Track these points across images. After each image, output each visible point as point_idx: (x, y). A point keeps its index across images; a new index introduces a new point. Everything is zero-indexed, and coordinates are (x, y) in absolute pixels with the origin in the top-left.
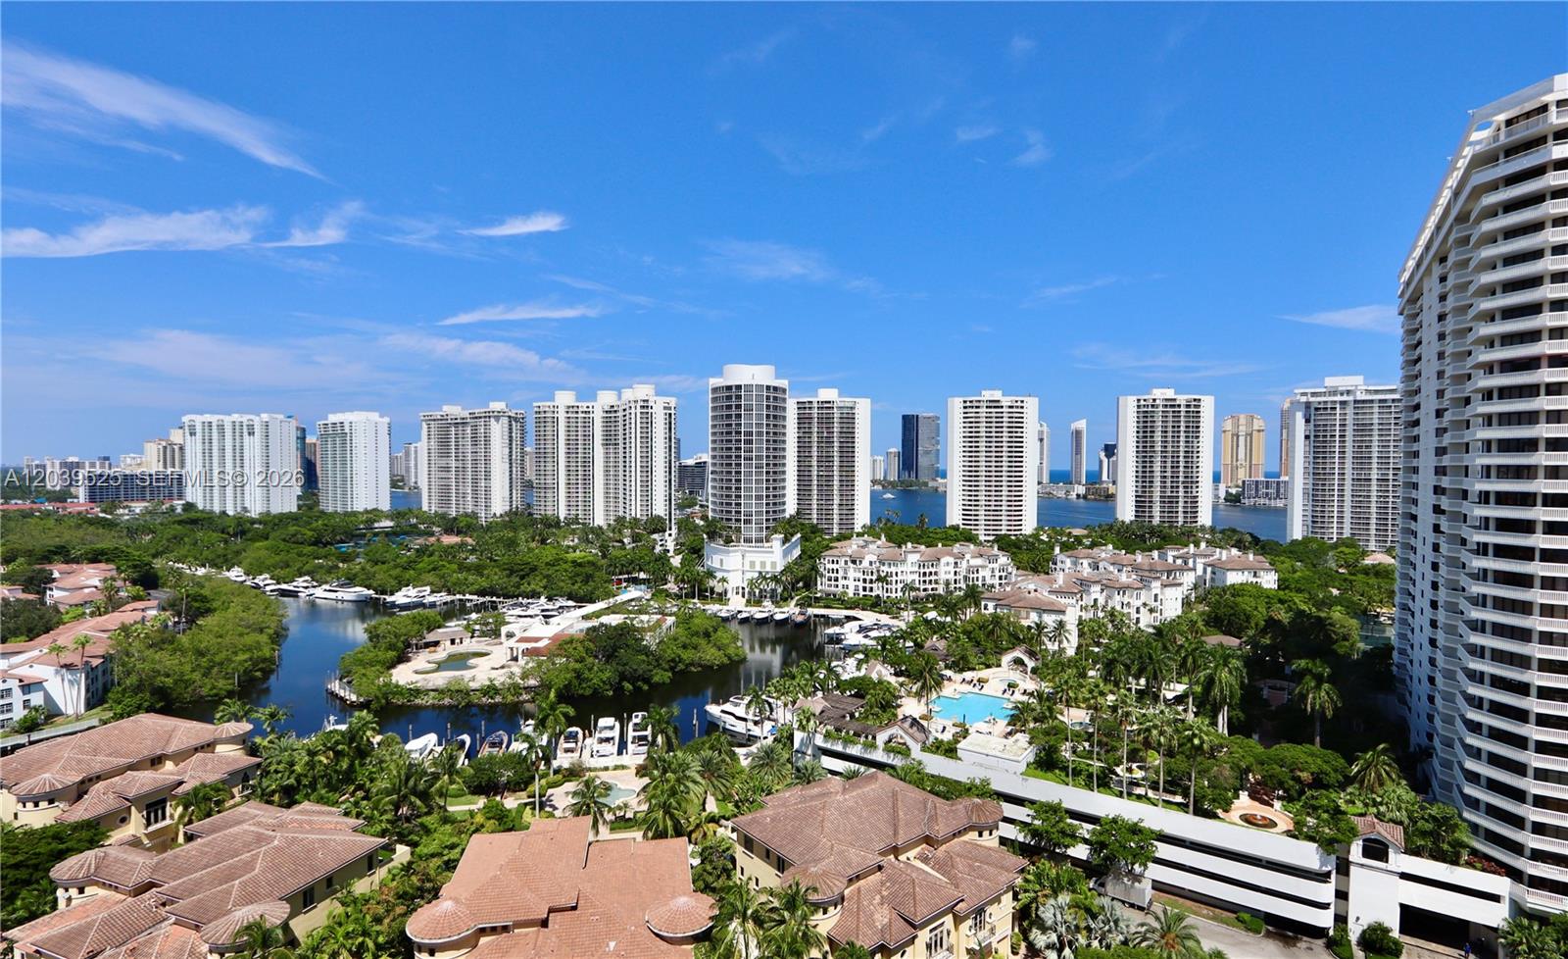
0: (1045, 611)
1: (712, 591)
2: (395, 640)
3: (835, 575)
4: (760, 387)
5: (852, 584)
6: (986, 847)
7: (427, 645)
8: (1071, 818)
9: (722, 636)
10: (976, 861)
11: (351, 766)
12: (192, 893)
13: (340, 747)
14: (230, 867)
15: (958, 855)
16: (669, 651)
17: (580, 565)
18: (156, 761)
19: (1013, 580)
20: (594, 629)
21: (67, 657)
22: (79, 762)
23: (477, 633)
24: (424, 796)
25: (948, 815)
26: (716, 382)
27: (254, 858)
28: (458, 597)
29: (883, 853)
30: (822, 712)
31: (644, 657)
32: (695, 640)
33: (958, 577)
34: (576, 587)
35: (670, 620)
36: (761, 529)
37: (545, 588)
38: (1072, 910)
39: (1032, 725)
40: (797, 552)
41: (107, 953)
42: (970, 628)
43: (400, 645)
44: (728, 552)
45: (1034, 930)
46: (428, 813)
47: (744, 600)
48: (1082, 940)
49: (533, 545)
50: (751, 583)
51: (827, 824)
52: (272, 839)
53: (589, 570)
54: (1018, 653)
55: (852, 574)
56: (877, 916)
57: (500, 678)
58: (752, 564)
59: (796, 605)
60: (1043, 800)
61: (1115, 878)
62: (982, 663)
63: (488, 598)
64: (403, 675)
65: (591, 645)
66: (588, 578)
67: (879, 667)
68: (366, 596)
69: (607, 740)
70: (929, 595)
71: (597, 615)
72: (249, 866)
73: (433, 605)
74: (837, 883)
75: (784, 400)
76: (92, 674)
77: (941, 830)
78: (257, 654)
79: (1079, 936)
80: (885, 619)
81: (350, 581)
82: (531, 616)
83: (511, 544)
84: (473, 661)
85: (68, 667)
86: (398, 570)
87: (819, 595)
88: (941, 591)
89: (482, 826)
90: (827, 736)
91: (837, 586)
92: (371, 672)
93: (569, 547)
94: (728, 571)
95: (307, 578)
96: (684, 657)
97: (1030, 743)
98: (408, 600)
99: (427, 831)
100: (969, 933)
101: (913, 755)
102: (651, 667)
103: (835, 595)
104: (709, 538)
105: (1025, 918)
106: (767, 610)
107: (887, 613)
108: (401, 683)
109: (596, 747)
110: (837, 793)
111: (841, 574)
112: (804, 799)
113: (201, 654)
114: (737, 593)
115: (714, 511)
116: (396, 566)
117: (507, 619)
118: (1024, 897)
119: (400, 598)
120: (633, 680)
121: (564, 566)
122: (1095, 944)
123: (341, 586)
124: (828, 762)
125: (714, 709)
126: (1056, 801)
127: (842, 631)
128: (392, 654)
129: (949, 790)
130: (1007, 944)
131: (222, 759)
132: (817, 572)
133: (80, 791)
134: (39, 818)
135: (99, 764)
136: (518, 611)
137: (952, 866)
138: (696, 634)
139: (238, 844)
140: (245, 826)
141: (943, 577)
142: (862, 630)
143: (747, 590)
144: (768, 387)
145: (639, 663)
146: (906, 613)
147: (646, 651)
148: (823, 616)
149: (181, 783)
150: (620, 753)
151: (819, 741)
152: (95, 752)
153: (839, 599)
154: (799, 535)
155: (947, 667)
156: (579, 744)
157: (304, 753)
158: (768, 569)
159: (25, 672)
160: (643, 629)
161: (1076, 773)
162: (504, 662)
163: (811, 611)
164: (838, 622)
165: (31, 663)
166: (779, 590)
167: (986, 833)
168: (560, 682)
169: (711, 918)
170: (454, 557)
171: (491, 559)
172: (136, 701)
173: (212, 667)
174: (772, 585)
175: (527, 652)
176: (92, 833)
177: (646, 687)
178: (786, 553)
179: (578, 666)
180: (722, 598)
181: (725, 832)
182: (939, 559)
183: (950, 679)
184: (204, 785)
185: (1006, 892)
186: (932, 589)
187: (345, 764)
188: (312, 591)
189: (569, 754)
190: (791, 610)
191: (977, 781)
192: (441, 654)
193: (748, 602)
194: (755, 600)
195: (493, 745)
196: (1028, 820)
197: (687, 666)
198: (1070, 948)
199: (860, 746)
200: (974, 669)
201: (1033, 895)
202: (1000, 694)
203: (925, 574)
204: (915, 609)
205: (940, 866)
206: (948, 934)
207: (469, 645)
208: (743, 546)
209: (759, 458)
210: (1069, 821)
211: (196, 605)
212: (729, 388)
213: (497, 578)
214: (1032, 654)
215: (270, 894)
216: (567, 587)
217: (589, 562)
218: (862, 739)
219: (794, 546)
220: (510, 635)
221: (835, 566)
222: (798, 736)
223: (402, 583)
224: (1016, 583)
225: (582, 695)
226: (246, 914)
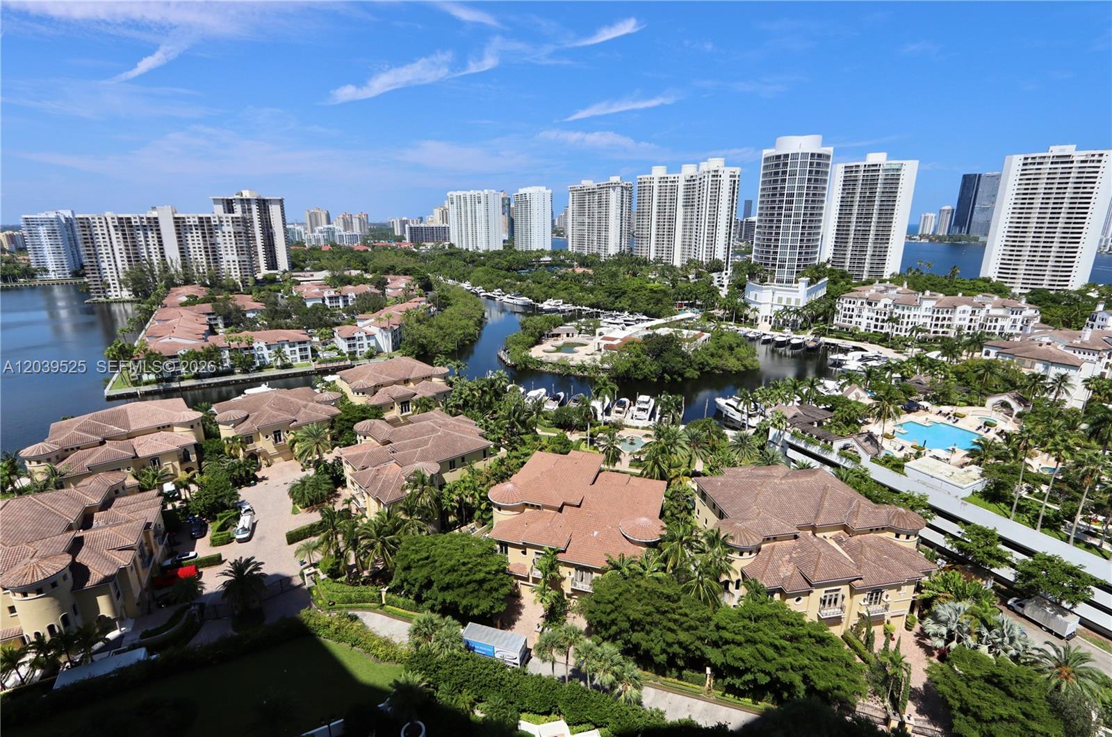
0: (1053, 364)
1: (746, 317)
2: (534, 331)
3: (850, 313)
4: (805, 155)
5: (864, 322)
6: (899, 547)
7: (553, 336)
8: (1004, 544)
9: (742, 351)
10: (886, 554)
11: (491, 398)
12: (402, 450)
13: (485, 389)
14: (419, 441)
15: (870, 546)
16: (699, 357)
17: (655, 292)
18: (406, 382)
19: (1029, 332)
20: (649, 336)
21: (385, 324)
22: (375, 376)
23: (583, 331)
24: (523, 423)
25: (868, 514)
26: (768, 152)
27: (429, 440)
28: (578, 307)
29: (800, 528)
30: (795, 416)
31: (680, 359)
32: (720, 351)
33: (973, 324)
34: (650, 307)
35: (707, 335)
36: (792, 273)
37: (630, 306)
38: (967, 616)
39: (993, 461)
40: (822, 292)
41: (369, 468)
42: (962, 369)
43: (537, 334)
44: (762, 289)
45: (928, 619)
46: (527, 433)
47: (770, 326)
48: (971, 641)
49: (627, 276)
50: (777, 314)
51: (761, 497)
52: (437, 431)
53: (659, 296)
54: (1006, 398)
55: (866, 313)
56: (783, 569)
57: (588, 361)
58: (780, 299)
59: (812, 334)
60: (978, 523)
61: (1037, 604)
62: (964, 401)
63: (595, 310)
64: (537, 352)
65: (646, 347)
66: (659, 301)
67: (858, 390)
68: (528, 303)
69: (644, 410)
70: (939, 337)
71: (658, 327)
72: (426, 442)
73: (563, 311)
74: (754, 538)
75: (827, 165)
76: (394, 333)
77: (857, 524)
78: (467, 331)
79: (969, 638)
80: (889, 354)
81: (521, 294)
82: (618, 324)
83: (614, 275)
84: (576, 348)
85: (384, 328)
86: (546, 289)
87: (834, 328)
88: (952, 334)
89: (546, 447)
90: (794, 435)
91: (851, 322)
92: (518, 348)
93: (650, 279)
94: (760, 304)
95: (500, 290)
96: (711, 363)
97: (982, 476)
98: (550, 307)
99: (524, 443)
100: (863, 603)
101: (862, 464)
102: (685, 366)
103: (847, 329)
104: (749, 278)
105: (923, 607)
106: (786, 335)
107: (892, 348)
108: (534, 356)
109: (636, 413)
110: (777, 477)
111: (856, 312)
112: (751, 476)
113: (441, 328)
114: (766, 321)
115: (756, 257)
116: (545, 286)
117: (602, 324)
118: (927, 594)
119: (547, 305)
120: (671, 373)
121: (645, 292)
122: (984, 649)
123: (516, 296)
124: (791, 453)
125: (721, 402)
126: (991, 528)
127: (845, 358)
128: (531, 339)
129: (879, 494)
130: (902, 621)
131: (434, 385)
132: (834, 309)
133: (374, 390)
134: (358, 400)
135: (383, 378)
136: (609, 320)
137: (861, 553)
138: (722, 347)
139: (424, 430)
140: (429, 422)
141: (956, 322)
142: (863, 359)
143: (773, 319)
144: (813, 155)
145: (677, 363)
146: (910, 350)
147: (684, 355)
148: (833, 344)
149: (415, 394)
150: (650, 420)
151: (787, 437)
152: (381, 373)
153: (850, 333)
154: (826, 279)
155: (926, 399)
156: (626, 409)
157: (467, 389)
158: (793, 304)
159: (367, 329)
160: (684, 340)
161: (1020, 509)
162: (593, 351)
163: (823, 340)
164: (845, 351)
165: (370, 325)
166: (800, 321)
167: (903, 537)
168: (621, 369)
169: (661, 536)
170: (580, 282)
171: (600, 284)
172: (411, 350)
173: (445, 336)
174: (794, 317)
175: (607, 347)
176: (376, 412)
177: (680, 379)
178: (809, 293)
179: (635, 359)
180: (753, 323)
181: (691, 484)
182: (955, 307)
183: (926, 409)
184: (424, 398)
185: (909, 583)
186: (943, 332)
187: (487, 399)
188: (502, 297)
189: (619, 415)
190: (807, 337)
191: (916, 495)
192: (560, 342)
193: (773, 328)
194: (777, 327)
195: (575, 401)
196: (959, 535)
197: (712, 369)
198: (958, 642)
199: (819, 447)
200: (955, 405)
201: (936, 593)
202: (973, 430)
203: (938, 319)
204: (922, 347)
205: (849, 550)
206: (843, 597)
207: (577, 338)
208: (775, 285)
209: (797, 215)
210: (1001, 546)
211: (443, 301)
212: (778, 157)
213: (601, 297)
214: (1022, 400)
215: (433, 459)
216: (643, 306)
217: (661, 290)
218: (822, 443)
219: (821, 286)
220: (601, 334)
221: (852, 306)
222: (773, 431)
223: (548, 297)
224: (1031, 334)
225: (637, 379)
226: (418, 465)
